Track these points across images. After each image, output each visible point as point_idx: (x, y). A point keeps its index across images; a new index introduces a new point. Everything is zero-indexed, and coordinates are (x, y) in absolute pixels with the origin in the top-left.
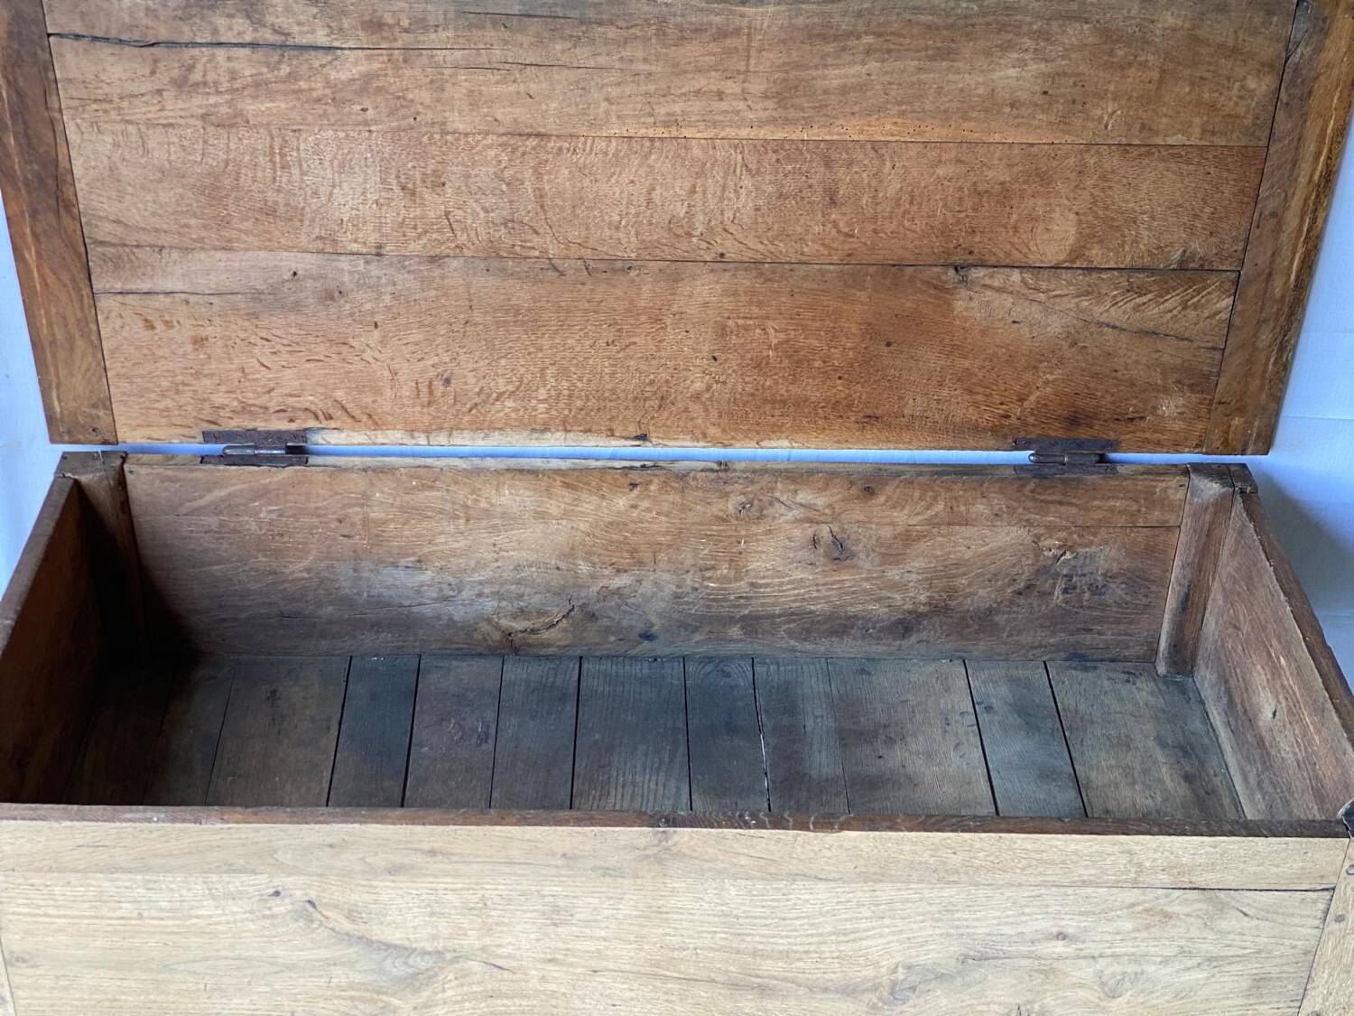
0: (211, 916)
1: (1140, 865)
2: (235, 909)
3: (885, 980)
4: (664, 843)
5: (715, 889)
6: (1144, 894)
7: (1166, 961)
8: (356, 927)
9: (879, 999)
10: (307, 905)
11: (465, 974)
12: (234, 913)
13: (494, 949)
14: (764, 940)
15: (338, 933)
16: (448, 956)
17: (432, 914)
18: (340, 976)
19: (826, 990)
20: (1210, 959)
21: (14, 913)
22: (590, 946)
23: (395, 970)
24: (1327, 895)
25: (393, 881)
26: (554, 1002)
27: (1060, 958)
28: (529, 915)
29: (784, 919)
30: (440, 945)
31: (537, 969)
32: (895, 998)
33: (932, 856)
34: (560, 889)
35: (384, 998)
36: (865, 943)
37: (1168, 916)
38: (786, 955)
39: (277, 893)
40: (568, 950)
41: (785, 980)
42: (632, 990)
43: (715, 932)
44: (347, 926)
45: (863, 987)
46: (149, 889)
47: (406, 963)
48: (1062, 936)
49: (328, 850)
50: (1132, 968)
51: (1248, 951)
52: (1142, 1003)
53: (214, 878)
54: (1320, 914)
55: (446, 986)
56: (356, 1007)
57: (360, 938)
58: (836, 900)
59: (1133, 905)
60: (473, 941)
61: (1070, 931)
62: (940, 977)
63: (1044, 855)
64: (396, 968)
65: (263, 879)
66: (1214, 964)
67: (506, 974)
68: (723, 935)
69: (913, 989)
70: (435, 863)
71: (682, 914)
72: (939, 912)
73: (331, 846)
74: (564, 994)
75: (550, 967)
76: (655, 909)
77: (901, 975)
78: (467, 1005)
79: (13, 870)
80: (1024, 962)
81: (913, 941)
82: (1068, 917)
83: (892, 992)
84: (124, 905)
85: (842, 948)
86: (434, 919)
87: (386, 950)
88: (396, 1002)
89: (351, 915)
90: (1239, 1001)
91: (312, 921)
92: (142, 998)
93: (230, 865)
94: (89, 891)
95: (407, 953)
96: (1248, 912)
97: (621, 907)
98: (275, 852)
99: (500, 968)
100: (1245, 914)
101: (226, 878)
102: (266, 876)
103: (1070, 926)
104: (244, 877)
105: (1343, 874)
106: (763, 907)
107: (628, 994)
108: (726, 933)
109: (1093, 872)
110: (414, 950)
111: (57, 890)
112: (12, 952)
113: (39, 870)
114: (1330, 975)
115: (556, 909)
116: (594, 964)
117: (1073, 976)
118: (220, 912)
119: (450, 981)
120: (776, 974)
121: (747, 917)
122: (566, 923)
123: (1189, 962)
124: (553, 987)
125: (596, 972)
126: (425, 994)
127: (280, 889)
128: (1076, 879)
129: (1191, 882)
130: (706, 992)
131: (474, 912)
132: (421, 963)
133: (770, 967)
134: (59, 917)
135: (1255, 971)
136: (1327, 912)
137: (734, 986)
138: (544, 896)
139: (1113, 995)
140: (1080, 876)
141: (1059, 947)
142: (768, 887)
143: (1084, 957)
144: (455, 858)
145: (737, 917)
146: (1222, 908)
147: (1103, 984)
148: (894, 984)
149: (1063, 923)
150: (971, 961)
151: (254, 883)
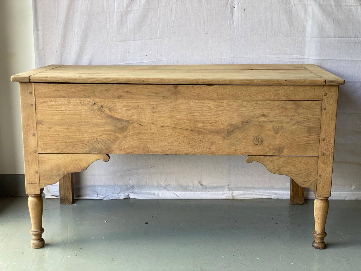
0: (80, 110)
1: (278, 94)
2: (86, 108)
3: (226, 129)
4: (176, 89)
5: (188, 102)
6: (280, 102)
7: (288, 122)
8: (111, 113)
9: (225, 135)
10: (101, 107)
11: (134, 127)
12: (86, 109)
13: (140, 120)
14: (199, 117)
15: (107, 115)
16: (131, 122)
17: (127, 110)
18: (107, 127)
19: (213, 132)
20: (297, 122)
21: (39, 109)
22: (161, 119)
23: (119, 126)
24: (321, 101)
25: (119, 100)
26: (153, 136)
27: (264, 122)
28: (148, 110)
29: (203, 111)
30: (129, 119)
31: (150, 126)
32: (228, 134)
33: (234, 92)
34: (154, 102)
35: (117, 134)
36: (221, 118)
37: (286, 109)
38: (203, 122)
39: (95, 104)
40: (156, 120)
41: (204, 129)
42: (170, 132)
43: (188, 115)
44: (109, 113)
45: (221, 131)
46: (68, 102)
47: (121, 124)
48: (264, 115)
49: (106, 91)
50: (280, 125)
51: (305, 119)
52: (284, 135)
53: (82, 99)
54: (320, 108)
55: (130, 131)
56: (110, 137)
57: (112, 116)
58: (214, 105)
59: (278, 106)
60: (135, 118)
61: (265, 114)
62: (238, 128)
63: (258, 91)
64: (120, 126)
65: (92, 99)
66: (299, 123)
67: (143, 127)
68: (190, 116)
69: (232, 131)
70: (128, 95)
71: (181, 109)
72: (236, 108)
73: (106, 90)
74: (155, 133)
75: (152, 125)
76: (175, 108)
77: (229, 127)
78: (134, 137)
79: (40, 97)
80: (257, 123)
81: (232, 117)
82: (264, 109)
83: (228, 133)
84: (63, 107)
85: (216, 119)
86: (127, 111)
87: (117, 120)
88: (119, 135)
89: (110, 110)
90: (306, 135)
91: (102, 112)
92: (65, 134)
93: (85, 96)
94: (55, 103)
95: (122, 121)
96: (304, 107)
97: (168, 108)
98: (95, 92)
99: (141, 125)
100: (303, 108)
101: (84, 99)
102: (93, 99)
103: (265, 112)
104: (88, 99)
105: (324, 96)
106: (198, 107)
107: (170, 133)
108: (190, 115)
109: (269, 96)
110: (123, 120)
111: (49, 103)
112: (38, 120)
113: (46, 97)
114: (325, 127)
115: (154, 108)
116: (162, 124)
117: (268, 127)
118: (83, 109)
119: (131, 129)
120: (202, 127)
121: (195, 110)
122: (156, 112)
123: (293, 123)
124: (153, 131)
125: (162, 127)
126: (126, 133)
127: (95, 102)
128: (265, 98)
129: (290, 99)
130: (187, 133)
131: (136, 109)
132: (124, 124)
133: (200, 125)
134: (49, 110)
135: (308, 126)
136: (321, 107)
137: (192, 131)
138: (151, 104)
139: (277, 133)
140: (266, 97)
141: (263, 119)
142: (199, 102)
143: (269, 122)
144: (132, 94)
145: (193, 111)
146: (298, 106)
147: (274, 130)
148: (228, 130)
149: (264, 111)
150: (244, 123)
151: (90, 101)
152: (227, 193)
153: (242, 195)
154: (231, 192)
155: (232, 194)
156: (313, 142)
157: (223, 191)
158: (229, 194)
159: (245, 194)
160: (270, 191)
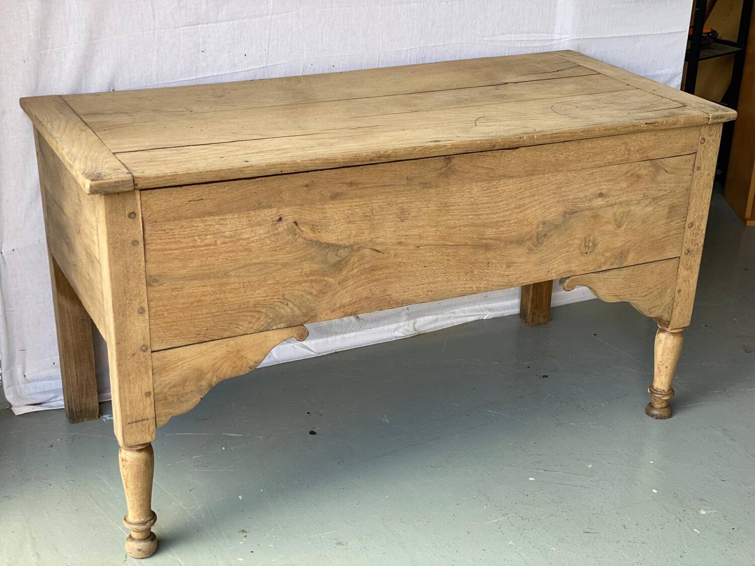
0: (249, 238)
1: (629, 150)
2: (261, 232)
3: (534, 233)
4: (449, 165)
5: (468, 189)
6: (631, 166)
7: (638, 203)
8: (315, 235)
9: (532, 244)
10: (294, 224)
11: (363, 257)
12: (260, 234)
13: (375, 239)
14: (487, 217)
15: (307, 240)
16: (355, 247)
17: (349, 222)
18: (307, 267)
19: (511, 242)
20: (654, 199)
21: (154, 250)
22: (416, 232)
23: (332, 260)
24: (694, 155)
25: (333, 204)
26: (400, 269)
27: (601, 207)
28: (391, 217)
29: (496, 203)
30: (352, 241)
31: (393, 250)
32: (538, 243)
33: (554, 157)
34: (404, 198)
35: (326, 279)
36: (528, 211)
37: (639, 177)
38: (496, 224)
39: (280, 219)
40: (407, 235)
41: (496, 239)
42: (433, 256)
43: (468, 215)
44: (311, 235)
45: (526, 239)
46: (221, 225)
47: (336, 255)
48: (601, 195)
49: (305, 188)
50: (626, 209)
51: (667, 192)
52: (631, 228)
53: (252, 213)
54: (691, 167)
55: (354, 266)
56: (313, 287)
57: (317, 242)
58: (516, 188)
59: (627, 173)
60: (366, 237)
61: (604, 191)
62: (557, 227)
63: (595, 149)
64: (332, 258)
65: (274, 211)
66: (656, 201)
67: (380, 255)
68: (471, 216)
69: (545, 235)
70: (352, 190)
71: (455, 206)
72: (556, 189)
73: (307, 186)
74: (404, 263)
75: (399, 247)
76: (444, 205)
77: (540, 229)
78: (363, 277)
79: (156, 222)
80: (587, 213)
81: (546, 207)
82: (603, 183)
83: (538, 239)
84: (208, 237)
85: (518, 217)
86: (350, 225)
87: (328, 248)
88: (331, 280)
89: (313, 228)
90: (664, 221)
91: (296, 234)
92: (213, 297)
93: (261, 204)
94: (191, 230)
95: (337, 248)
96: (667, 170)
97: (430, 205)
98: (281, 192)
99: (378, 251)
100: (666, 171)
101: (258, 212)
102: (276, 208)
103: (604, 188)
104: (266, 211)
105: (700, 144)
106: (488, 197)
107: (432, 259)
108: (472, 215)
109: (612, 156)
110: (340, 246)
111: (176, 232)
112: (151, 276)
113: (169, 220)
114: (696, 200)
115: (403, 211)
116: (418, 242)
117: (605, 218)
118: (254, 235)
119: (356, 263)
120: (492, 236)
121: (481, 204)
122: (406, 219)
123: (647, 202)
124: (400, 260)
125: (418, 247)
126: (344, 273)
127: (282, 216)
128: (606, 162)
129: (647, 157)
130: (464, 252)
131: (368, 218)
132: (343, 253)
133: (490, 232)
134: (176, 249)
135: (670, 203)
136: (694, 165)
137: (475, 246)
138: (398, 204)
139: (619, 226)
140: (608, 159)
141: (600, 202)
142: (490, 185)
143: (609, 206)
144: (360, 186)
145: (477, 204)
146: (658, 169)
147: (616, 220)
148: (538, 234)
149: (601, 187)
150: (567, 216)
151: (270, 214)
152: (404, 325)
153: (431, 323)
154: (412, 322)
155: (414, 324)
156: (675, 232)
157: (397, 322)
158: (409, 325)
159: (436, 320)
160: (481, 306)
